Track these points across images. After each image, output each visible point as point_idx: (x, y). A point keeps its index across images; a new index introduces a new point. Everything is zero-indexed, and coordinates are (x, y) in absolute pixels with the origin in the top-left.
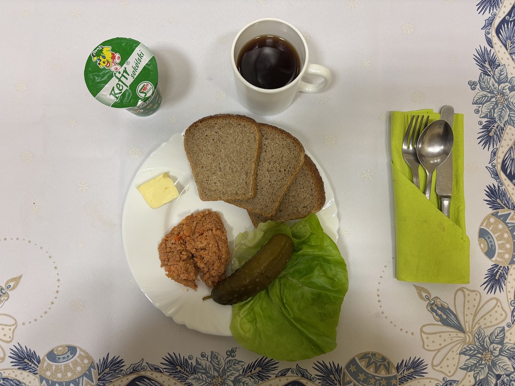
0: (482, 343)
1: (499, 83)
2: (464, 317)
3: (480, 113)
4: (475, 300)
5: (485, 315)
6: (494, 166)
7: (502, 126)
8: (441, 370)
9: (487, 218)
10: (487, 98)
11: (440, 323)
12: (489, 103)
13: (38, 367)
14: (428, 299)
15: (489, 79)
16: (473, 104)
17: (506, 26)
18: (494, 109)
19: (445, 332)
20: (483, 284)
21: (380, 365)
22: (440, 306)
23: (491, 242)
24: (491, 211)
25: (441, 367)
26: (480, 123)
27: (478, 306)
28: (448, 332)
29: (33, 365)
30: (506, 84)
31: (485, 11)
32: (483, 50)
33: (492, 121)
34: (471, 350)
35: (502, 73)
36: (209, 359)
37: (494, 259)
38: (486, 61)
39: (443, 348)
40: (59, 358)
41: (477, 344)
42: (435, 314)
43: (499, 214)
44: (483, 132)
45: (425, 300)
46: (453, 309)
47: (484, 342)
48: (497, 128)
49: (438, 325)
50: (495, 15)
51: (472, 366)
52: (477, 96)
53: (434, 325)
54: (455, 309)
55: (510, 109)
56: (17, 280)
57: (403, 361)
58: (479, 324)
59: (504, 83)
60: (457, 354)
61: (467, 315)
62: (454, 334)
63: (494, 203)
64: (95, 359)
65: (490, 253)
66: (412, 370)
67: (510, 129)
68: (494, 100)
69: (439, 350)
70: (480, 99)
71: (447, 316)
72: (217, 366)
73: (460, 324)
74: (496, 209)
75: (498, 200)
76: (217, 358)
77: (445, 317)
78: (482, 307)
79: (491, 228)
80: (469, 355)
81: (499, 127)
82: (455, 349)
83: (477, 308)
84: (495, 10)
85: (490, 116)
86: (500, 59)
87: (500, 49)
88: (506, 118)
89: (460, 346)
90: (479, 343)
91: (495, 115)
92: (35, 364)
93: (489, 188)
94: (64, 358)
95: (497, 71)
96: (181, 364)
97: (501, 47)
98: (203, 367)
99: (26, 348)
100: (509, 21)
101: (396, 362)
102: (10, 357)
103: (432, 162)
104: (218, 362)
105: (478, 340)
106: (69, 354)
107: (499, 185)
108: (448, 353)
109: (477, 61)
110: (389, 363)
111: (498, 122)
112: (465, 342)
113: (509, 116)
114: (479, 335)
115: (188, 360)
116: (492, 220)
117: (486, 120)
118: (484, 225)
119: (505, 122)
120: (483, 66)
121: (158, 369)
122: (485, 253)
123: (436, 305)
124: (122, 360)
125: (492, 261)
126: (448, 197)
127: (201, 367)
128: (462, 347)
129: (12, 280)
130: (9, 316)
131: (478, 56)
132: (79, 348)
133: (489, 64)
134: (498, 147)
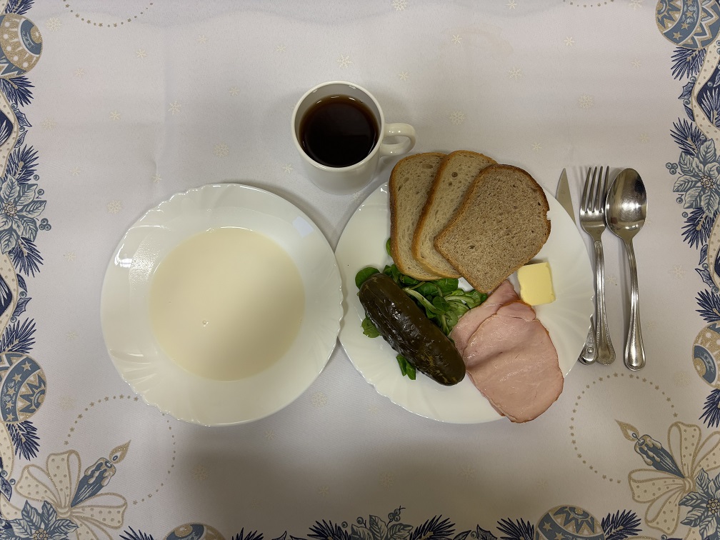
0: (706, 490)
1: (705, 163)
2: (682, 459)
3: (684, 202)
4: (693, 436)
5: (707, 454)
6: (706, 268)
7: (712, 216)
8: (659, 526)
10: (690, 183)
11: (652, 467)
14: (636, 437)
15: (691, 160)
16: (674, 191)
17: (709, 93)
18: (700, 196)
19: (659, 479)
20: (703, 416)
21: (582, 522)
22: (652, 446)
23: (709, 362)
24: (706, 324)
25: (658, 523)
26: (685, 215)
27: (698, 444)
28: (663, 478)
30: (715, 163)
31: (682, 76)
32: (682, 123)
34: (693, 499)
35: (709, 150)
36: (368, 526)
37: (714, 383)
38: (688, 137)
39: (658, 498)
41: (700, 491)
42: (645, 456)
43: (717, 327)
44: (687, 226)
45: (633, 440)
46: (667, 449)
47: (707, 488)
48: (705, 220)
50: (695, 80)
51: (696, 520)
52: (677, 182)
53: (645, 470)
56: (124, 448)
57: (609, 515)
58: (700, 466)
59: (711, 163)
60: (676, 505)
61: (684, 456)
62: (670, 481)
63: (709, 314)
65: (709, 376)
66: (621, 528)
68: (699, 184)
69: (654, 501)
70: (682, 185)
71: (661, 459)
73: (676, 467)
74: (712, 321)
75: (714, 310)
76: (377, 525)
77: (658, 460)
78: (704, 443)
79: (707, 345)
80: (691, 506)
81: (708, 219)
82: (672, 499)
83: (696, 447)
84: (694, 75)
85: (696, 205)
88: (716, 206)
89: (678, 496)
90: (702, 490)
91: (702, 204)
93: (701, 295)
95: (703, 148)
97: (704, 119)
99: (141, 533)
101: (600, 517)
104: (379, 529)
105: (701, 486)
106: (194, 535)
107: (713, 291)
108: (665, 504)
109: (675, 137)
110: (592, 519)
111: (707, 212)
112: (684, 489)
114: (701, 480)
115: (341, 527)
116: (708, 335)
117: (692, 210)
118: (699, 342)
119: (715, 211)
120: (683, 144)
122: (703, 377)
123: (646, 445)
125: (712, 386)
128: (682, 496)
129: (118, 449)
130: (117, 495)
131: (676, 132)
132: (206, 525)
133: (692, 140)
134: (707, 243)
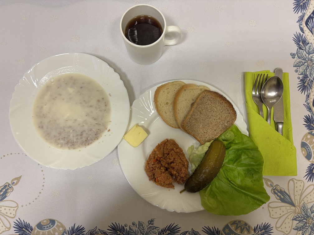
0: (306, 213)
1: (309, 54)
2: (294, 197)
3: (299, 72)
4: (300, 186)
5: (307, 195)
6: (308, 104)
7: (312, 79)
8: (282, 230)
9: (306, 135)
10: (302, 63)
12: (303, 66)
13: (31, 233)
14: (272, 186)
15: (302, 52)
16: (294, 67)
17: (311, 20)
18: (306, 69)
19: (283, 206)
20: (305, 176)
21: (244, 228)
22: (279, 190)
23: (309, 150)
24: (308, 131)
25: (282, 228)
26: (299, 78)
27: (303, 190)
28: (285, 206)
29: (28, 232)
31: (298, 12)
32: (298, 35)
33: (306, 76)
34: (299, 217)
35: (310, 48)
36: (138, 226)
37: (311, 160)
38: (301, 41)
39: (282, 216)
40: (44, 228)
41: (303, 213)
42: (276, 195)
43: (313, 133)
44: (301, 83)
45: (270, 187)
46: (287, 192)
48: (309, 81)
49: (279, 202)
50: (305, 14)
51: (301, 227)
52: (296, 62)
53: (276, 202)
54: (289, 192)
56: (19, 179)
57: (258, 225)
58: (304, 201)
59: (312, 54)
60: (291, 220)
61: (296, 196)
62: (288, 208)
63: (309, 126)
64: (66, 228)
65: (308, 157)
66: (264, 231)
68: (306, 64)
69: (280, 218)
70: (298, 63)
71: (284, 197)
72: (142, 231)
73: (292, 201)
74: (311, 130)
75: (312, 124)
76: (142, 226)
77: (283, 197)
78: (305, 190)
79: (308, 142)
80: (298, 221)
81: (310, 80)
82: (289, 217)
83: (302, 191)
84: (304, 11)
85: (305, 73)
86: (309, 40)
87: (308, 34)
89: (292, 215)
90: (304, 213)
91: (307, 73)
92: (29, 231)
93: (306, 117)
94: (47, 227)
95: (307, 47)
96: (120, 229)
97: (309, 32)
98: (133, 231)
99: (24, 221)
100: (313, 17)
101: (253, 226)
102: (14, 227)
103: (271, 102)
104: (143, 228)
105: (304, 211)
106: (50, 224)
107: (312, 115)
108: (286, 219)
109: (295, 41)
110: (249, 227)
111: (310, 77)
112: (295, 212)
114: (304, 208)
115: (124, 227)
116: (309, 136)
117: (302, 76)
118: (304, 140)
120: (298, 44)
121: (106, 233)
122: (305, 157)
123: (277, 190)
124: (84, 227)
125: (310, 162)
126: (282, 123)
127: (132, 231)
128: (294, 216)
129: (15, 179)
130: (14, 201)
131: (295, 38)
132: (57, 221)
133: (302, 43)
134: (310, 92)
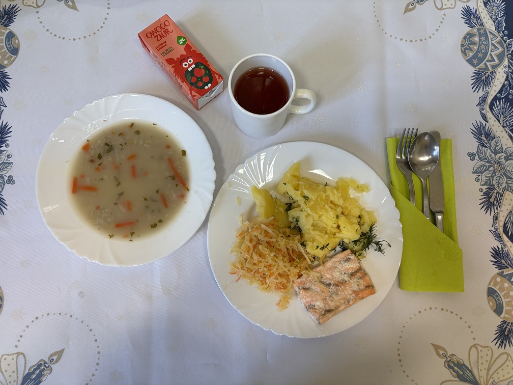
1: (496, 153)
2: (479, 372)
3: (480, 181)
5: (497, 369)
7: (501, 192)
9: (494, 278)
11: (457, 379)
14: (445, 356)
18: (492, 176)
22: (456, 363)
23: (499, 300)
24: (497, 271)
30: (502, 154)
31: (479, 90)
32: (479, 124)
33: (491, 188)
38: (483, 134)
42: (452, 371)
43: (504, 274)
45: (442, 358)
49: (455, 381)
50: (488, 93)
53: (452, 381)
54: (470, 364)
55: (508, 177)
56: (60, 353)
58: (493, 378)
61: (481, 370)
63: (499, 263)
65: (498, 310)
67: (508, 195)
68: (491, 168)
70: (479, 168)
71: (463, 372)
73: (475, 378)
74: (501, 269)
83: (490, 363)
84: (487, 89)
86: (495, 132)
87: (494, 123)
88: (504, 185)
91: (494, 183)
93: (494, 249)
95: (493, 143)
97: (495, 121)
107: (503, 247)
111: (497, 188)
113: (506, 183)
116: (499, 279)
117: (486, 187)
119: (504, 188)
122: (494, 311)
123: (453, 362)
125: (501, 317)
129: (55, 354)
131: (474, 129)
133: (485, 136)
134: (498, 211)
